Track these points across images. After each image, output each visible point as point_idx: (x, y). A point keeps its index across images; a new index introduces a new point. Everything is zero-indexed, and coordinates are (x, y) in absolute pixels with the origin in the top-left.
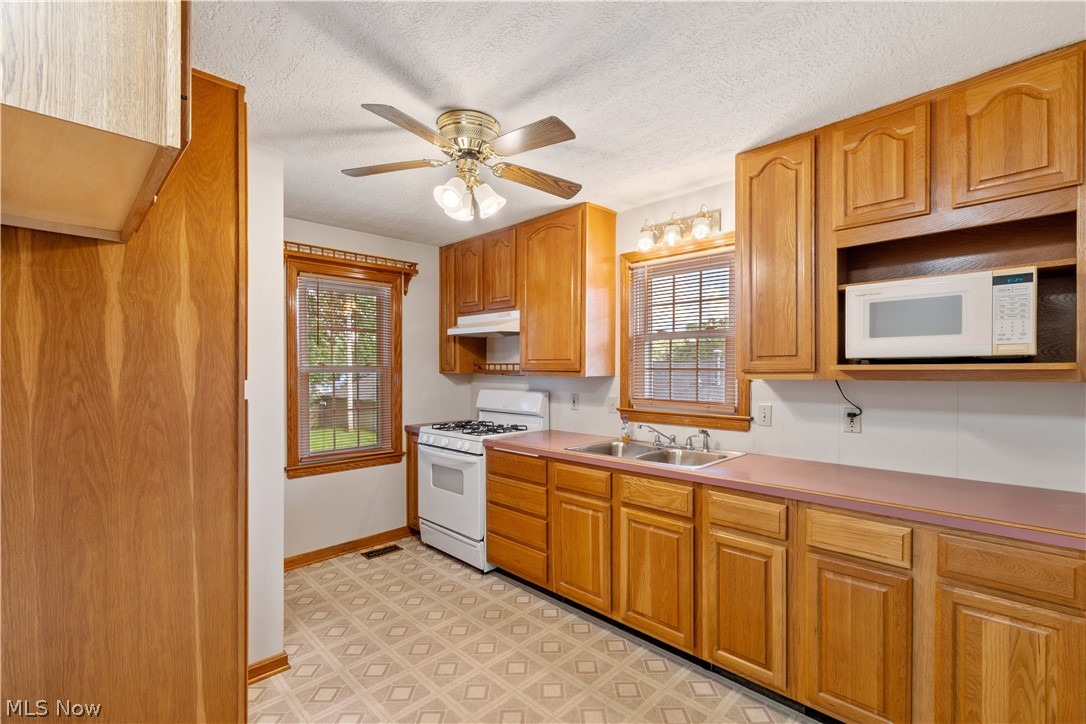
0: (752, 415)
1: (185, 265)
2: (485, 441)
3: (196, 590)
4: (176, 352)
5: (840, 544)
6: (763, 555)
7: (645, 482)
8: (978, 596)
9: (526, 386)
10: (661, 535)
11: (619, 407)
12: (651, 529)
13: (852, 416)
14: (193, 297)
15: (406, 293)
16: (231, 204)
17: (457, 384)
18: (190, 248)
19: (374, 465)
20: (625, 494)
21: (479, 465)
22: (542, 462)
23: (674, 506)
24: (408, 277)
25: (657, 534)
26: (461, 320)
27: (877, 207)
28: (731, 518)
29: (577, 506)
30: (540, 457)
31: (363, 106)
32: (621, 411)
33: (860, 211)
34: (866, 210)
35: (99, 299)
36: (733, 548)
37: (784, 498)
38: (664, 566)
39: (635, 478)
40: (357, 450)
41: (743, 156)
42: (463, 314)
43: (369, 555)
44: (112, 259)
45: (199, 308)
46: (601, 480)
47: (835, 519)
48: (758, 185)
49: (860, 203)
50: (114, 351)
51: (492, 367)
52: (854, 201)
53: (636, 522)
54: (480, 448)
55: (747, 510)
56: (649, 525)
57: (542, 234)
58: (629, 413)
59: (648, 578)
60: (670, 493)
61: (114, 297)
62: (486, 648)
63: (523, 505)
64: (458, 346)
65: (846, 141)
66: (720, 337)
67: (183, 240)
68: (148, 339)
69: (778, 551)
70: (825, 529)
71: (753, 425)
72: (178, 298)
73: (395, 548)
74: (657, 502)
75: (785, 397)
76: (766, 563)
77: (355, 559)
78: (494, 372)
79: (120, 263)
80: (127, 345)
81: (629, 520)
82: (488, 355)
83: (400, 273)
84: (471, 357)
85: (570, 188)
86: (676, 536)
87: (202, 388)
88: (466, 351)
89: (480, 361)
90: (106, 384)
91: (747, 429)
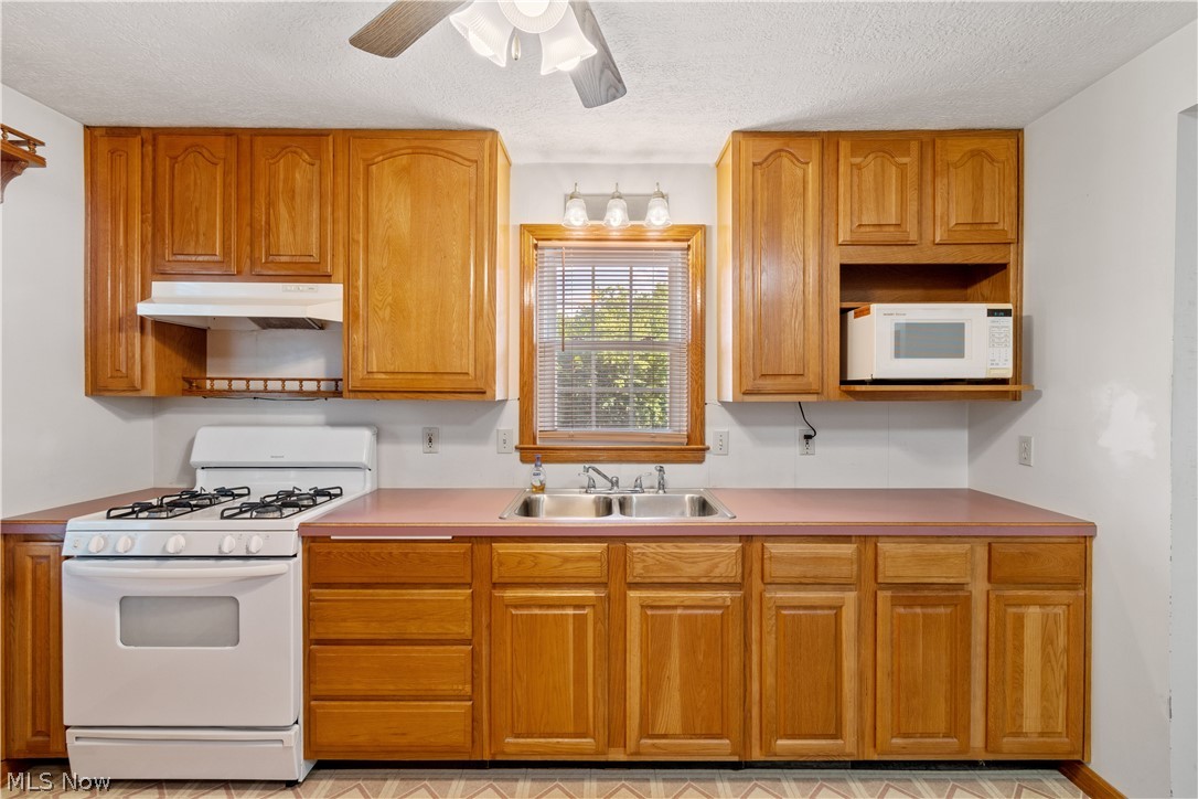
0: (707, 444)
2: (303, 526)
5: (912, 574)
6: (830, 608)
7: (669, 547)
8: (1021, 593)
9: (321, 418)
10: (696, 616)
11: (517, 444)
12: (679, 611)
13: (808, 437)
17: (125, 418)
20: (637, 570)
21: (284, 576)
22: (464, 547)
23: (717, 572)
25: (690, 616)
26: (158, 287)
27: (878, 229)
28: (796, 571)
29: (541, 606)
30: (456, 539)
32: (521, 450)
33: (863, 229)
34: (868, 229)
36: (794, 607)
37: (850, 536)
38: (701, 658)
39: (654, 545)
41: (741, 135)
42: (165, 276)
46: (592, 558)
47: (907, 549)
48: (762, 175)
49: (865, 221)
51: (221, 385)
52: (860, 218)
53: (653, 607)
55: (815, 558)
56: (675, 607)
57: (404, 160)
59: (676, 681)
60: (711, 556)
63: (413, 630)
65: (853, 153)
66: (665, 350)
69: (850, 597)
70: (898, 561)
71: (708, 456)
74: (690, 571)
75: (742, 422)
76: (836, 614)
78: (227, 394)
81: (642, 607)
82: (209, 361)
84: (179, 364)
86: (719, 612)
88: (168, 351)
89: (195, 373)
91: (700, 460)
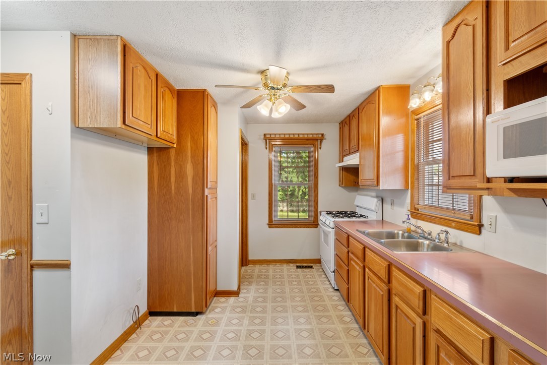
0: (483, 222)
1: (190, 152)
2: (334, 221)
3: (192, 255)
4: (187, 179)
5: (447, 330)
6: (413, 321)
7: (373, 255)
11: (409, 209)
12: (374, 285)
14: (192, 161)
15: (320, 148)
16: (202, 130)
18: (191, 146)
19: (304, 228)
20: (367, 260)
21: (331, 233)
22: (347, 236)
23: (381, 273)
24: (321, 140)
25: (376, 289)
26: (344, 159)
29: (354, 263)
30: (346, 233)
31: (216, 86)
32: (411, 212)
35: (170, 164)
36: (401, 310)
38: (378, 310)
39: (370, 252)
40: (288, 220)
43: (298, 267)
44: (172, 153)
45: (193, 165)
46: (360, 250)
47: (445, 309)
48: (452, 46)
50: (173, 179)
53: (370, 279)
54: (332, 225)
55: (406, 286)
56: (374, 282)
57: (365, 109)
58: (415, 213)
60: (380, 265)
61: (173, 164)
62: (302, 320)
63: (342, 257)
64: (344, 172)
67: (189, 144)
68: (181, 175)
69: (418, 321)
70: (440, 315)
71: (483, 230)
72: (188, 162)
73: (311, 267)
74: (376, 269)
76: (414, 328)
77: (292, 267)
79: (174, 154)
80: (176, 177)
81: (368, 277)
83: (318, 139)
84: (352, 177)
85: (328, 87)
86: (382, 293)
87: (194, 190)
89: (357, 180)
90: (171, 189)
91: (478, 233)
